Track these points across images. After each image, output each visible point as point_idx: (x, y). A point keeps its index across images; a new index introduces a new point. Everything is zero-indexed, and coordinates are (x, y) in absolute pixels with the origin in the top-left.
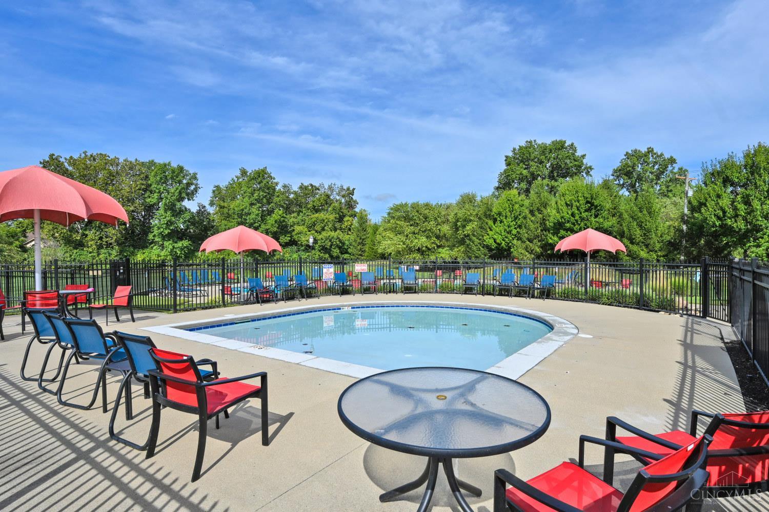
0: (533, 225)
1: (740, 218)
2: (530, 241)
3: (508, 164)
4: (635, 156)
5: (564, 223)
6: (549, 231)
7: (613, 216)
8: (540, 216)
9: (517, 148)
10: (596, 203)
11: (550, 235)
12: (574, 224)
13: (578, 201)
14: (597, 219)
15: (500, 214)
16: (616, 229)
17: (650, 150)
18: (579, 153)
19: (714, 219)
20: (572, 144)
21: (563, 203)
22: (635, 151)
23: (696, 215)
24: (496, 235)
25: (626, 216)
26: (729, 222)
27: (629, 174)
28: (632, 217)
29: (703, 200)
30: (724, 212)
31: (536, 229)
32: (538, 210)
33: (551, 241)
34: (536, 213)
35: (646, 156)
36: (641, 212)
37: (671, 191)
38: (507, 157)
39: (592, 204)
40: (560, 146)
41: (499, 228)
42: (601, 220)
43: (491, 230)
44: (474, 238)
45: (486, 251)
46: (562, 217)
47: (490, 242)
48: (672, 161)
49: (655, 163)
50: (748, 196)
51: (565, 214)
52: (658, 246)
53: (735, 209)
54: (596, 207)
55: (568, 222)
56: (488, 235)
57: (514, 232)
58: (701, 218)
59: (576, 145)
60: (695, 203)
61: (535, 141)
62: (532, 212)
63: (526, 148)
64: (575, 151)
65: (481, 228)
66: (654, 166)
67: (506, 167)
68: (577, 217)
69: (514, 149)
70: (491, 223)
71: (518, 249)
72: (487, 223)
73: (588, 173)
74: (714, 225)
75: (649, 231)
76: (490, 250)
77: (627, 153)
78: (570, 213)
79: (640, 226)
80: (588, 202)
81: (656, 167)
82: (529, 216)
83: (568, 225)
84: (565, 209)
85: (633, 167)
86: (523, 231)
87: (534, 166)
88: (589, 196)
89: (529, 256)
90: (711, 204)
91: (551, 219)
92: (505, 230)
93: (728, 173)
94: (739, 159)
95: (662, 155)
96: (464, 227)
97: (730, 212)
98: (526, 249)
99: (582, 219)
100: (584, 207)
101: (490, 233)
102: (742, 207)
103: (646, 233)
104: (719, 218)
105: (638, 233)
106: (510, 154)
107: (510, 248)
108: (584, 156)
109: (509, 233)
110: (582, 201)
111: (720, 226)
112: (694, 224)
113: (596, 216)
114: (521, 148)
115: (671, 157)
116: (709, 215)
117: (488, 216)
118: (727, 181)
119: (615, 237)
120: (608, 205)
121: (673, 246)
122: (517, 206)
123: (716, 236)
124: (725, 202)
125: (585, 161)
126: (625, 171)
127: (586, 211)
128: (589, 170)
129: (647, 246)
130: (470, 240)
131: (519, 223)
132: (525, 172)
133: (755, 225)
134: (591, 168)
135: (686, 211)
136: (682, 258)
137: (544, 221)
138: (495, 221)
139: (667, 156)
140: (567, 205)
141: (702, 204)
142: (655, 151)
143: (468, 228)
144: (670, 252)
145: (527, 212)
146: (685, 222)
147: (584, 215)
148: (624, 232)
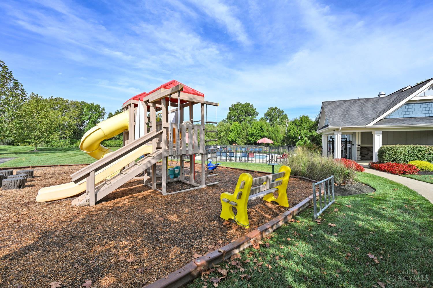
0: (244, 134)
1: (298, 134)
2: (243, 139)
3: (230, 110)
4: (271, 109)
5: (254, 134)
6: (249, 136)
7: (267, 132)
8: (246, 131)
9: (233, 104)
10: (263, 128)
11: (250, 137)
12: (257, 134)
13: (258, 127)
14: (263, 133)
15: (233, 130)
16: (268, 136)
17: (276, 108)
18: (254, 108)
19: (293, 134)
20: (252, 105)
21: (253, 127)
22: (272, 108)
23: (289, 133)
24: (232, 136)
25: (271, 132)
26: (296, 135)
27: (269, 115)
28: (272, 132)
29: (290, 129)
30: (295, 133)
31: (245, 135)
32: (245, 129)
33: (250, 139)
34: (245, 130)
35: (275, 109)
36: (275, 131)
37: (282, 122)
38: (230, 107)
39: (262, 128)
40: (248, 105)
41: (232, 134)
42: (264, 133)
43: (230, 135)
44: (224, 138)
45: (228, 142)
46: (253, 132)
47: (230, 139)
48: (283, 112)
49: (278, 112)
50: (300, 129)
51: (254, 131)
52: (279, 141)
53: (297, 132)
54: (263, 129)
55: (255, 133)
56: (229, 136)
57: (237, 136)
58: (290, 134)
59: (253, 105)
60: (288, 130)
61: (240, 103)
62: (243, 130)
63: (237, 105)
64: (253, 107)
65: (226, 134)
66: (277, 113)
67: (229, 111)
68: (258, 132)
69: (232, 105)
70: (229, 132)
71: (239, 141)
72: (228, 133)
73: (257, 115)
74: (293, 136)
75: (277, 137)
76: (230, 141)
77: (269, 108)
78: (255, 131)
79: (275, 135)
80: (260, 128)
81: (278, 113)
82: (242, 131)
83: (255, 134)
84: (254, 129)
85: (271, 113)
86: (240, 136)
87: (239, 112)
88: (261, 126)
89: (242, 143)
90: (292, 130)
91: (250, 132)
92: (234, 135)
93: (296, 122)
94: (299, 119)
95: (280, 109)
96: (220, 133)
97: (296, 133)
98: (242, 141)
99: (259, 133)
100: (259, 129)
101: (230, 136)
102: (299, 131)
103: (276, 137)
104: (294, 134)
105: (274, 137)
106: (231, 107)
107: (236, 141)
108: (256, 109)
109: (236, 136)
110: (259, 127)
111: (294, 136)
112: (288, 135)
113: (263, 132)
114: (235, 105)
115: (282, 110)
116: (291, 133)
117: (229, 130)
118: (296, 124)
119: (268, 138)
120: (266, 129)
121: (283, 141)
122: (238, 127)
123: (293, 139)
124: (295, 130)
125: (256, 111)
126: (268, 114)
127: (260, 130)
128: (257, 114)
129: (277, 141)
130: (222, 138)
131: (239, 133)
132: (236, 113)
133: (302, 136)
134: (258, 113)
135: (286, 131)
136: (285, 144)
137: (247, 133)
138: (231, 132)
139: (281, 110)
140: (255, 128)
141: (290, 130)
142: (278, 108)
143: (222, 134)
144: (282, 143)
145: (242, 129)
146: (286, 135)
147: (260, 131)
148: (270, 137)
